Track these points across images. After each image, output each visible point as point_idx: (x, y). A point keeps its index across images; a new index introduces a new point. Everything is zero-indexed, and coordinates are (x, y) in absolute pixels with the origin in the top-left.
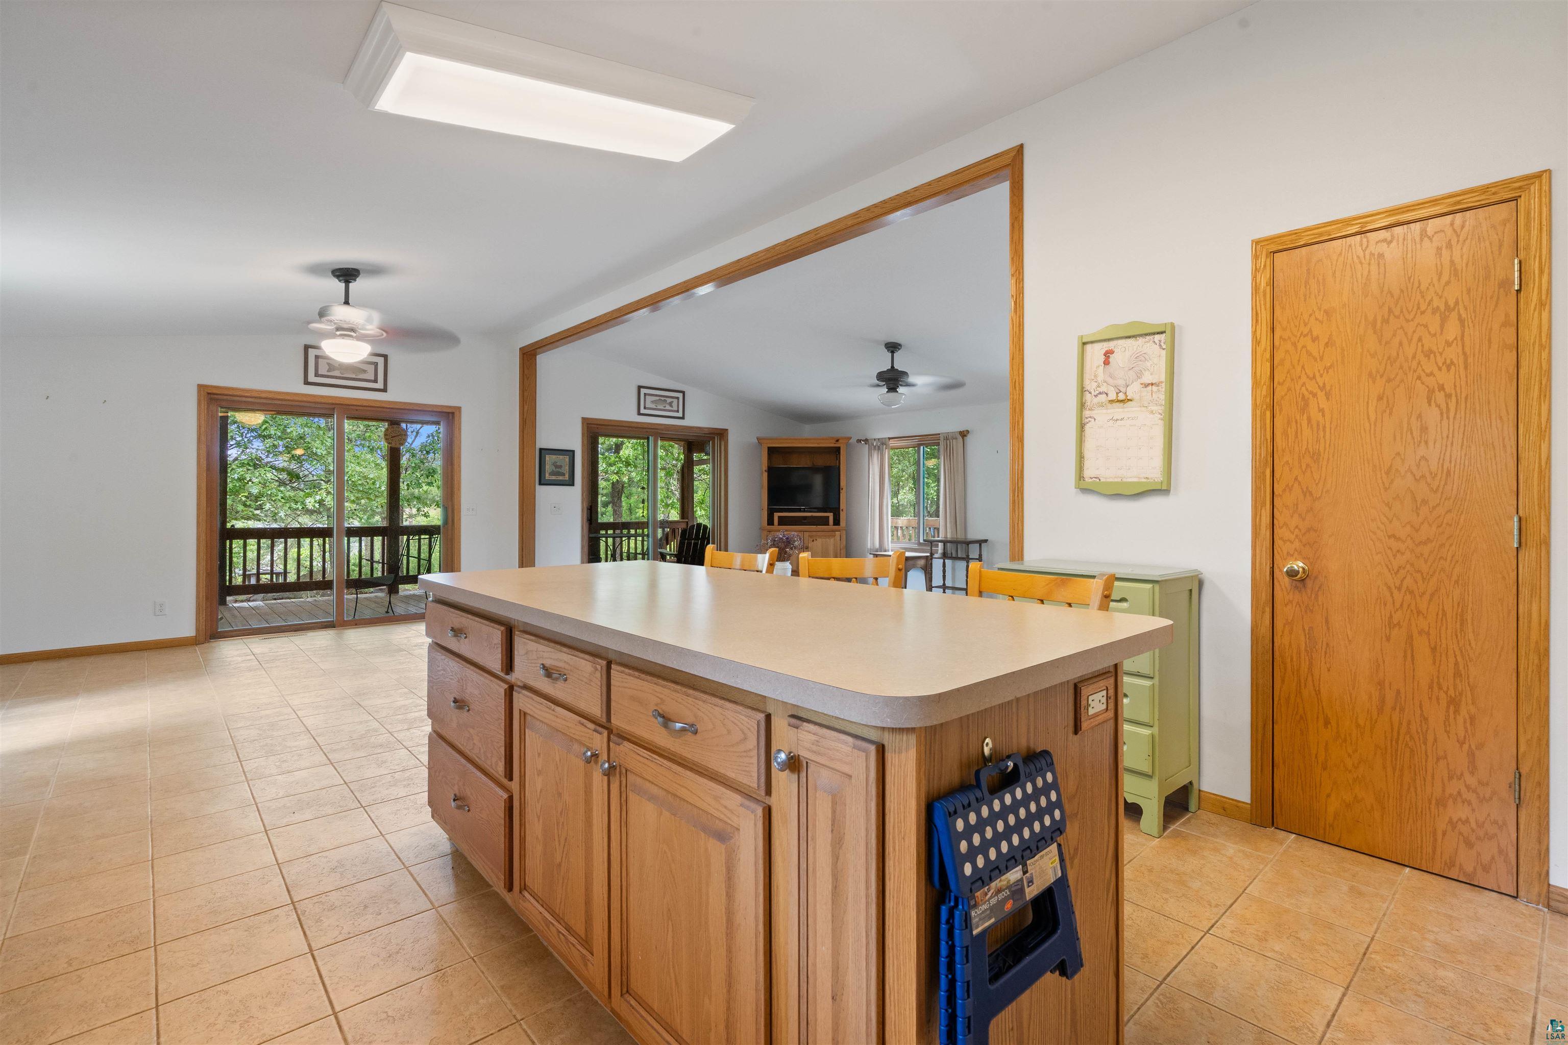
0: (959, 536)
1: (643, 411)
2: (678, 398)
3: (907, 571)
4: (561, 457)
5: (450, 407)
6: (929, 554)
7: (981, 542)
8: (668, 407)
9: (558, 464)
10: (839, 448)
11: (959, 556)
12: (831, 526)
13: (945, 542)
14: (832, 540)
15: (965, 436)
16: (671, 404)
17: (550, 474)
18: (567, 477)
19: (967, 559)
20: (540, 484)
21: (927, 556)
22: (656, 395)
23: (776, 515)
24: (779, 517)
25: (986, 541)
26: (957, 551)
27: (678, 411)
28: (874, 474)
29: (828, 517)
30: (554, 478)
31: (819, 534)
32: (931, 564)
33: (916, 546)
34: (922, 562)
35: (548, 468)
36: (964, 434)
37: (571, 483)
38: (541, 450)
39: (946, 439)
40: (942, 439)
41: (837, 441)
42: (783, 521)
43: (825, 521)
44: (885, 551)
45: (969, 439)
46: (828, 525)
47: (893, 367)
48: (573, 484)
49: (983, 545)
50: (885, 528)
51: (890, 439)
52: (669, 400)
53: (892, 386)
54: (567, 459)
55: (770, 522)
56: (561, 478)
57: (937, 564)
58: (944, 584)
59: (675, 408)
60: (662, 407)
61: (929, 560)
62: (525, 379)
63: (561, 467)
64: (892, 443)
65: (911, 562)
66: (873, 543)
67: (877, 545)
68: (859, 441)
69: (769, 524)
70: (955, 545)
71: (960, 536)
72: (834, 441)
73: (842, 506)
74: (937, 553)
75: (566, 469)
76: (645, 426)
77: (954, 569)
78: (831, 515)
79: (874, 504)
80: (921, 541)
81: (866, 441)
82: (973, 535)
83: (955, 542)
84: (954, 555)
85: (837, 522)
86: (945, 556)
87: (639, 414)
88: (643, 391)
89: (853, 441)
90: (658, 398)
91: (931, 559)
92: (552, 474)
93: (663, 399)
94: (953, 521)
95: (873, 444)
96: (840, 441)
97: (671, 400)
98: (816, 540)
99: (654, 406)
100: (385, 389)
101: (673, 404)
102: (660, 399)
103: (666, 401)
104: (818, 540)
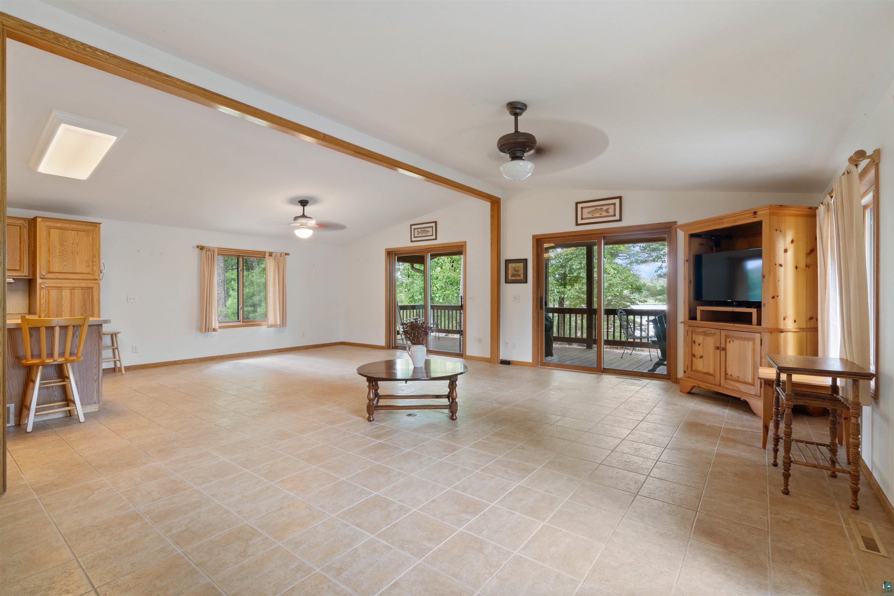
1: (580, 221)
2: (614, 204)
4: (519, 264)
5: (461, 242)
8: (604, 214)
9: (516, 269)
10: (761, 222)
12: (754, 327)
14: (751, 344)
16: (607, 211)
17: (511, 276)
18: (522, 277)
20: (506, 282)
22: (593, 206)
23: (699, 309)
24: (702, 311)
29: (753, 314)
30: (514, 278)
31: (737, 333)
35: (510, 272)
37: (525, 281)
38: (506, 261)
41: (755, 213)
42: (704, 316)
43: (746, 320)
46: (749, 323)
47: (516, 131)
48: (526, 282)
52: (605, 208)
54: (522, 265)
55: (693, 316)
56: (518, 278)
60: (598, 215)
63: (518, 271)
69: (691, 319)
72: (752, 214)
75: (521, 272)
78: (755, 312)
85: (759, 321)
87: (577, 224)
90: (594, 208)
92: (513, 275)
93: (599, 208)
96: (759, 213)
97: (607, 207)
98: (733, 341)
99: (590, 216)
100: (436, 239)
101: (609, 210)
102: (596, 209)
103: (602, 209)
104: (735, 341)
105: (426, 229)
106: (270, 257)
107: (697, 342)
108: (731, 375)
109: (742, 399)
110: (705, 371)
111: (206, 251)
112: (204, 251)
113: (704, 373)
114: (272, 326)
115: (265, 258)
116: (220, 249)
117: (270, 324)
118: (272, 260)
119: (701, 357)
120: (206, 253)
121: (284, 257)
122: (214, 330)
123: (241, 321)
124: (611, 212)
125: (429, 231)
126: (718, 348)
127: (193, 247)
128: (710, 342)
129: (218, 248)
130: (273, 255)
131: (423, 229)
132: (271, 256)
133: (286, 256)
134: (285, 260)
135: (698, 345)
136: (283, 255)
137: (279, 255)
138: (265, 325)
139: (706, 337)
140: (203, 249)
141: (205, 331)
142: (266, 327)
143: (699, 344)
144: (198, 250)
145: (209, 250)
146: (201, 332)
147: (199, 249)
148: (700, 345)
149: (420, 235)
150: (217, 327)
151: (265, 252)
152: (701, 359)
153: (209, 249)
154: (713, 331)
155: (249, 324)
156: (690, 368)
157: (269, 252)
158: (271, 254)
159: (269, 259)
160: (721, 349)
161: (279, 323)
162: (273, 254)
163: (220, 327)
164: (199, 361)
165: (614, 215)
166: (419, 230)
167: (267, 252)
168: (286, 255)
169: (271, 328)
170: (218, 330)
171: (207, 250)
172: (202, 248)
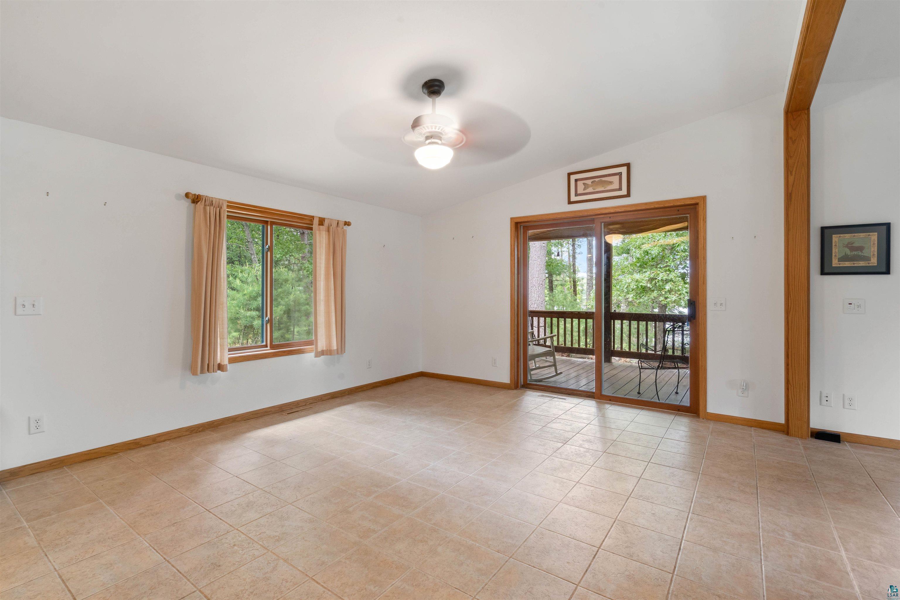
4: (863, 234)
5: (691, 199)
17: (840, 260)
18: (874, 261)
20: (823, 273)
37: (885, 269)
38: (823, 229)
48: (888, 272)
54: (874, 236)
56: (862, 263)
100: (628, 195)
105: (603, 179)
106: (321, 226)
111: (205, 205)
112: (200, 206)
114: (323, 353)
115: (311, 229)
116: (232, 205)
117: (320, 349)
118: (325, 232)
120: (205, 209)
121: (343, 228)
122: (221, 367)
123: (269, 346)
125: (611, 183)
127: (178, 197)
129: (229, 202)
130: (326, 223)
131: (597, 180)
132: (323, 225)
133: (346, 227)
134: (344, 233)
136: (341, 224)
137: (334, 225)
138: (311, 351)
140: (197, 202)
141: (202, 372)
142: (313, 354)
144: (186, 204)
145: (212, 204)
146: (194, 373)
147: (190, 201)
149: (590, 190)
150: (226, 362)
151: (313, 217)
153: (210, 202)
155: (284, 352)
157: (319, 217)
158: (322, 221)
159: (319, 230)
161: (335, 348)
162: (326, 221)
163: (232, 361)
164: (188, 433)
166: (589, 182)
167: (316, 217)
168: (345, 225)
169: (322, 357)
170: (229, 367)
171: (207, 203)
172: (196, 199)
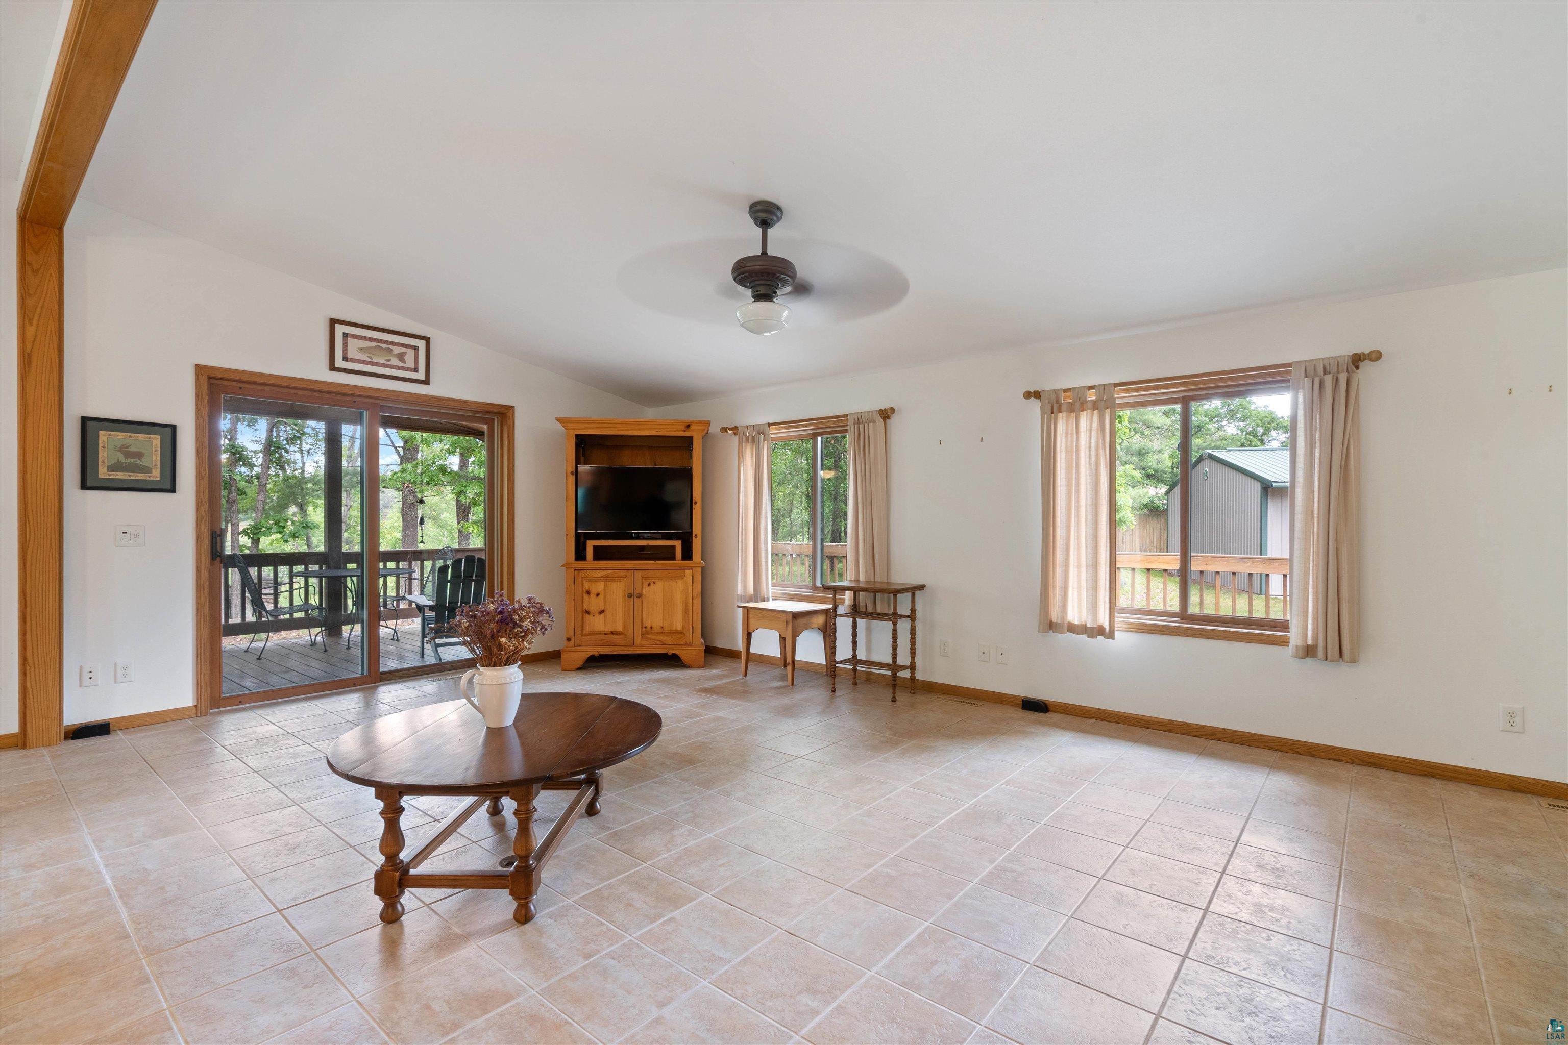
0: (878, 579)
1: (339, 363)
2: (416, 348)
3: (795, 636)
4: (141, 436)
6: (830, 606)
7: (915, 590)
8: (395, 362)
9: (132, 449)
10: (691, 438)
11: (879, 610)
12: (679, 562)
13: (855, 591)
14: (680, 583)
15: (888, 417)
16: (401, 357)
17: (110, 469)
18: (156, 474)
19: (894, 618)
20: (84, 486)
21: (827, 611)
22: (370, 339)
23: (590, 544)
24: (595, 548)
25: (922, 587)
26: (875, 603)
27: (416, 370)
28: (746, 480)
29: (674, 547)
30: (119, 476)
31: (658, 573)
32: (835, 625)
33: (809, 593)
34: (820, 620)
35: (105, 457)
36: (886, 415)
37: (170, 486)
38: (85, 420)
39: (858, 422)
40: (851, 422)
41: (688, 426)
42: (601, 554)
43: (667, 554)
44: (763, 600)
45: (894, 421)
46: (673, 558)
47: (764, 252)
48: (173, 490)
49: (918, 593)
50: (763, 563)
51: (770, 425)
52: (397, 350)
53: (762, 290)
54: (157, 440)
55: (580, 555)
56: (141, 476)
57: (843, 626)
58: (854, 656)
59: (410, 363)
60: (382, 360)
61: (831, 615)
62: (29, 272)
63: (140, 455)
64: (774, 432)
65: (802, 621)
66: (745, 587)
67: (751, 589)
68: (724, 430)
69: (577, 559)
70: (872, 594)
71: (880, 577)
72: (683, 427)
73: (697, 529)
74: (843, 604)
75: (153, 459)
76: (346, 391)
77: (869, 630)
78: (678, 544)
79: (746, 526)
80: (818, 584)
81: (735, 429)
82: (902, 576)
83: (873, 591)
84: (870, 609)
85: (687, 555)
86: (856, 611)
87: (333, 368)
88: (340, 329)
89: (714, 429)
90: (373, 344)
91: (835, 618)
92: (117, 468)
93: (384, 346)
94: (869, 557)
95: (744, 434)
96: (692, 427)
97: (401, 350)
98: (654, 583)
99: (364, 357)
101: (406, 358)
102: (378, 346)
103: (391, 350)
104: (657, 583)
107: (594, 591)
108: (651, 627)
109: (670, 653)
110: (608, 629)
113: (606, 634)
119: (602, 612)
124: (410, 362)
126: (630, 596)
128: (618, 589)
135: (595, 596)
139: (610, 583)
143: (598, 595)
148: (600, 596)
152: (602, 615)
154: (623, 573)
156: (578, 632)
160: (633, 595)
165: (415, 369)
